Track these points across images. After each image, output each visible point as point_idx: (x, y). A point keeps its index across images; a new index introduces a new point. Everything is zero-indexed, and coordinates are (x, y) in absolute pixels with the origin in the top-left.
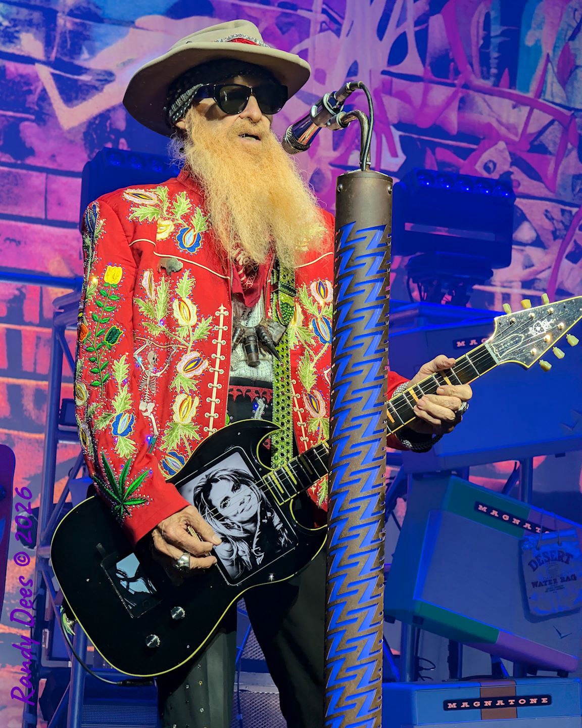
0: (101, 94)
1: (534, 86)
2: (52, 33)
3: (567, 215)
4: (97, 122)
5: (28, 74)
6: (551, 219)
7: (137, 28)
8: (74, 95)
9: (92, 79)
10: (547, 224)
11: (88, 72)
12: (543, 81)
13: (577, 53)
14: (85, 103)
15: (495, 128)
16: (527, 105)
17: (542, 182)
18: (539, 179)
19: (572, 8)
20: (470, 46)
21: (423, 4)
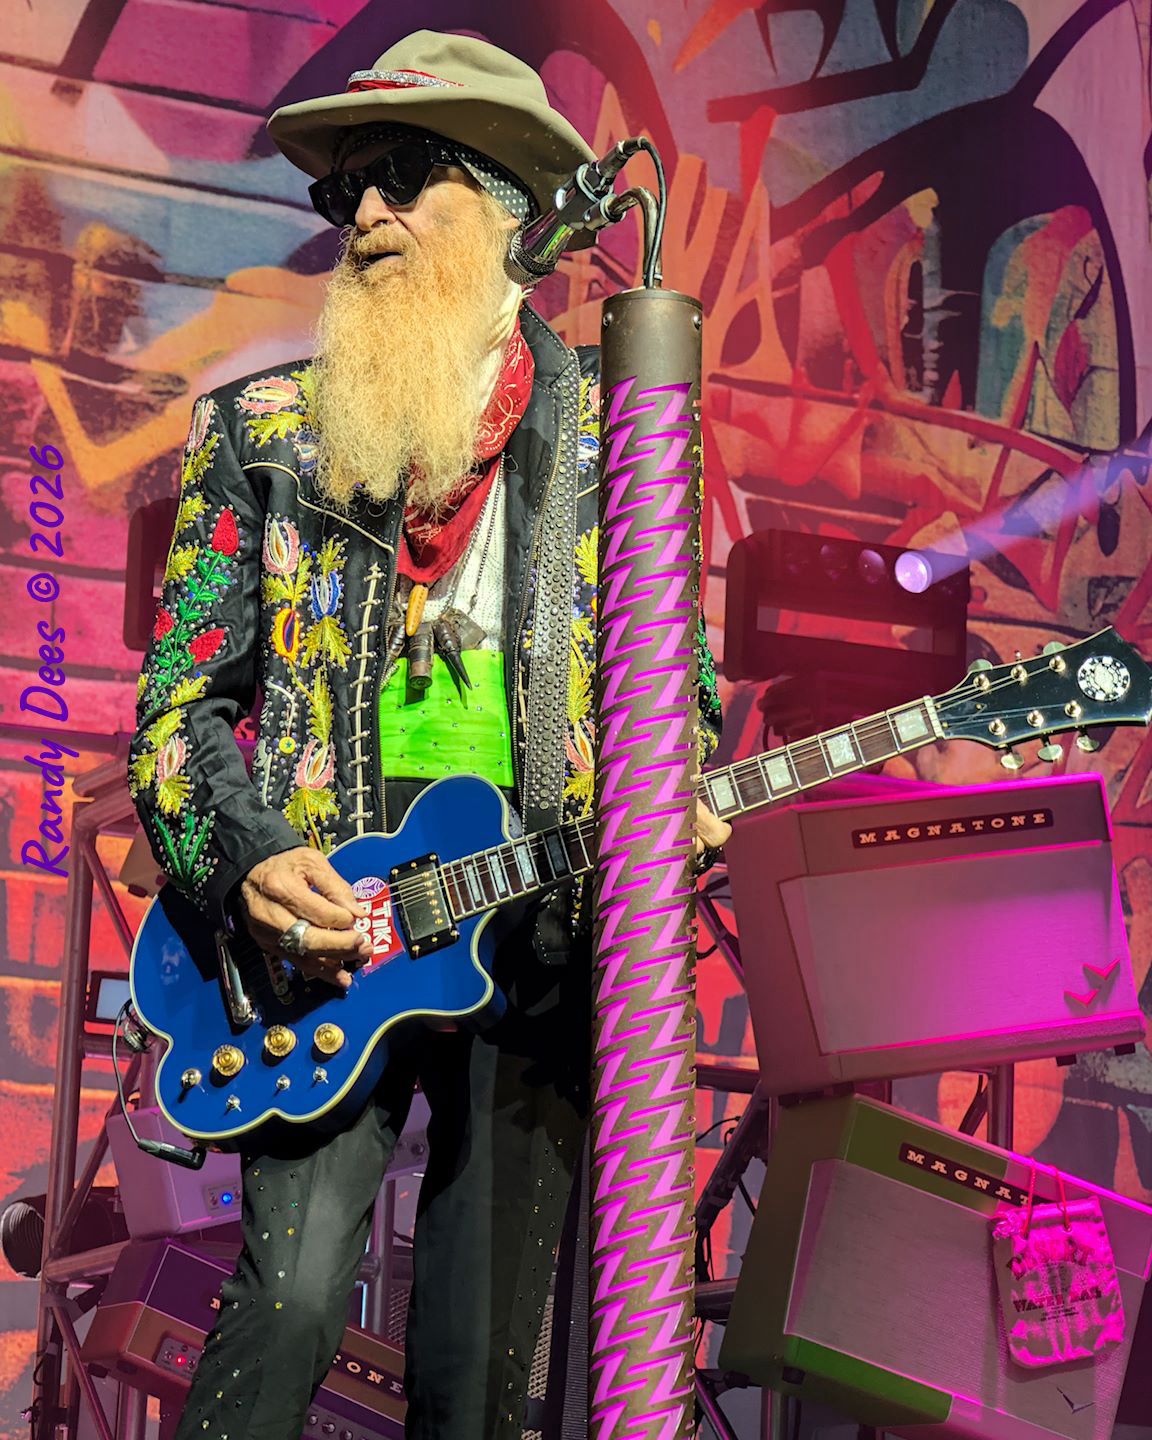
0: (160, 419)
1: (1009, 405)
2: (64, 302)
4: (153, 473)
5: (18, 381)
7: (230, 291)
9: (142, 390)
11: (134, 376)
12: (1026, 396)
13: (1093, 343)
14: (129, 437)
15: (935, 487)
16: (997, 442)
17: (1029, 591)
18: (1024, 586)
19: (1080, 256)
20: (881, 327)
21: (788, 247)
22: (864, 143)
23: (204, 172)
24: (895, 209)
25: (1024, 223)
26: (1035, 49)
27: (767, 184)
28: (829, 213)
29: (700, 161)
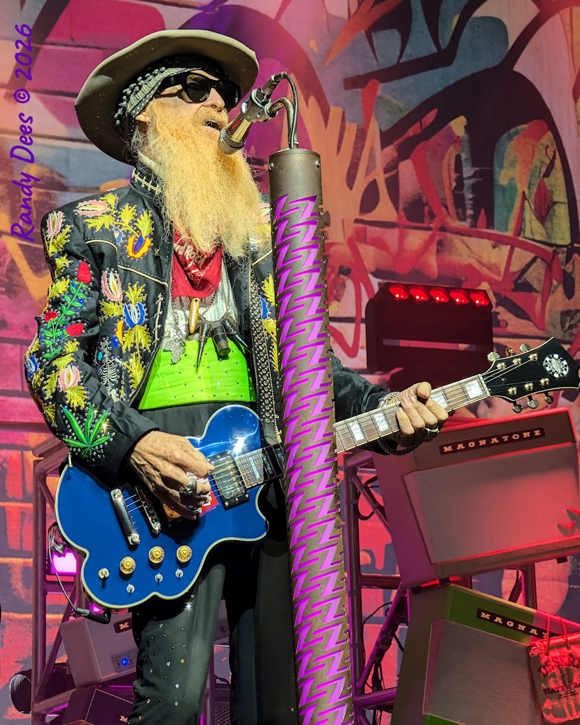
1: (512, 225)
2: (17, 205)
8: (43, 265)
12: (521, 219)
13: (553, 189)
15: (476, 270)
16: (507, 244)
17: (530, 320)
18: (527, 318)
19: (543, 145)
20: (442, 189)
21: (391, 151)
22: (426, 94)
24: (445, 128)
25: (513, 130)
26: (512, 40)
27: (377, 119)
28: (411, 132)
29: (342, 110)
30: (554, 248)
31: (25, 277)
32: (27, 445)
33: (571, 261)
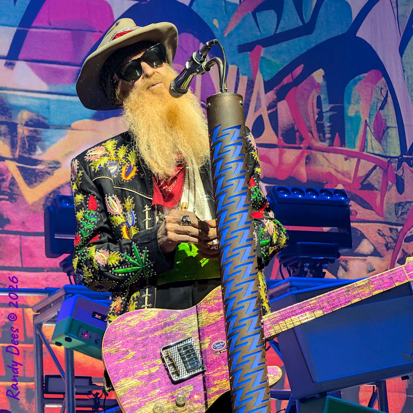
0: (52, 177)
1: (358, 143)
2: (15, 139)
3: (394, 232)
4: (51, 196)
6: (383, 236)
7: (73, 129)
8: (34, 179)
9: (45, 167)
10: (380, 239)
11: (42, 163)
12: (364, 140)
13: (387, 118)
14: (42, 184)
15: (333, 175)
16: (355, 157)
17: (373, 210)
18: (371, 208)
19: (379, 87)
20: (309, 120)
21: (272, 94)
22: (295, 55)
23: (60, 88)
24: (309, 77)
25: (357, 78)
26: (354, 15)
27: (262, 73)
28: (285, 81)
29: (237, 67)
30: (389, 159)
31: (21, 188)
32: (26, 304)
33: (402, 168)
